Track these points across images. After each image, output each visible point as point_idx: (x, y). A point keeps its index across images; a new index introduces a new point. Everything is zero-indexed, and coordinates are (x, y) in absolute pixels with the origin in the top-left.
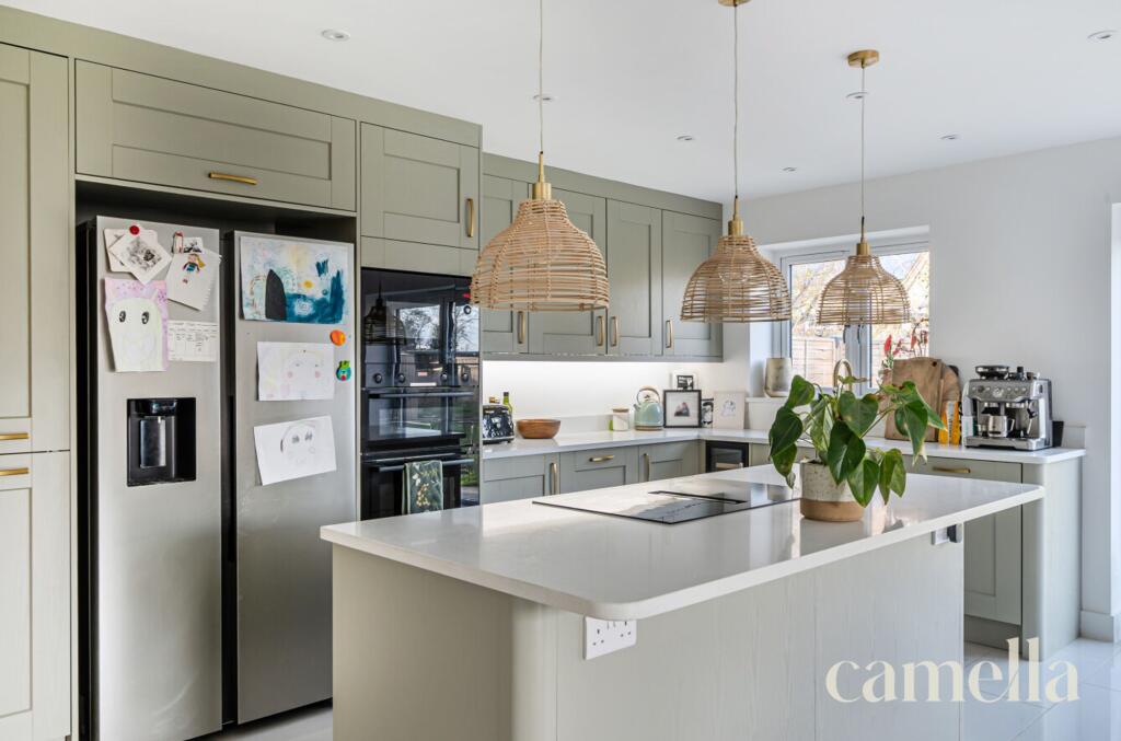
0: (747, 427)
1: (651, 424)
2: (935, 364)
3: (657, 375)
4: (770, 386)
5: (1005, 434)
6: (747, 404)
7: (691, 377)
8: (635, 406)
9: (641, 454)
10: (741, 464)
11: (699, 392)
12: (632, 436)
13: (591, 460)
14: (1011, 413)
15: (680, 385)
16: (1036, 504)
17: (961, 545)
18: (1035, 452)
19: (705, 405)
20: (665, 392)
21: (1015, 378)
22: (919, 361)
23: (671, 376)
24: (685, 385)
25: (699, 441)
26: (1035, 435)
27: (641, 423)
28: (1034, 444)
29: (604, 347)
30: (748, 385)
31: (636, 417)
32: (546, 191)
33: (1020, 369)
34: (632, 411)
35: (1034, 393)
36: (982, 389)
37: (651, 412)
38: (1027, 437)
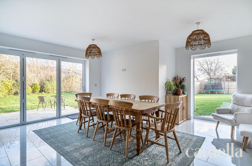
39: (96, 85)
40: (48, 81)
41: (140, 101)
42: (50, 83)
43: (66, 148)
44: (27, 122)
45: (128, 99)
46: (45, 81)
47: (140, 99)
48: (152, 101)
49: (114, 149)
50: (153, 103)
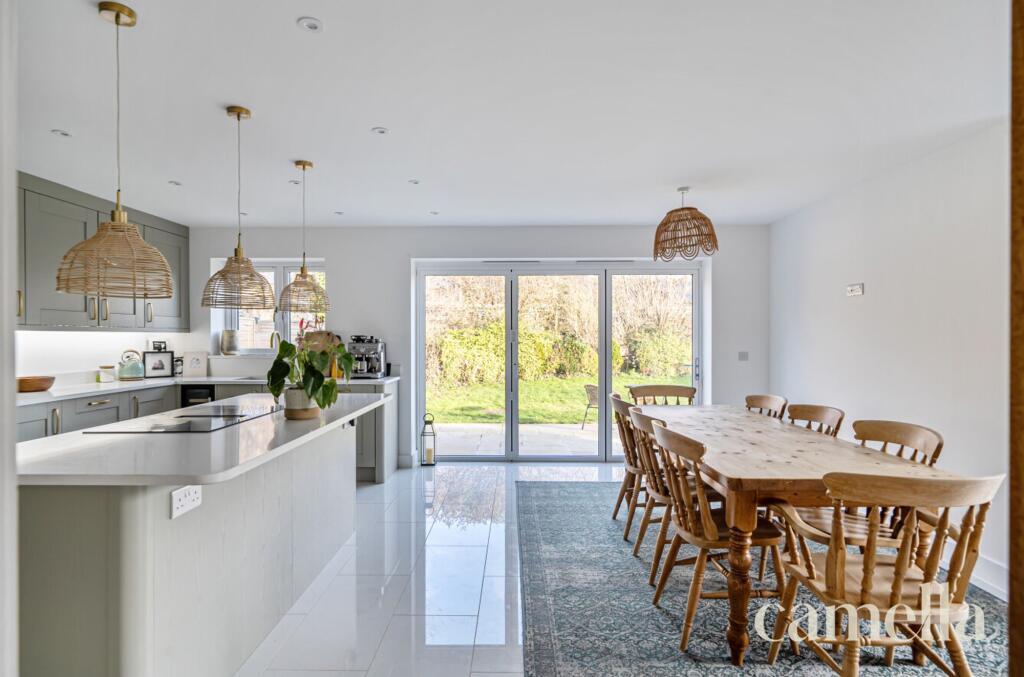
0: (209, 374)
1: (134, 376)
2: (329, 334)
3: (138, 341)
4: (225, 347)
5: (366, 371)
6: (208, 360)
7: (164, 342)
8: (120, 363)
9: (132, 396)
10: (210, 399)
11: (172, 353)
12: (118, 386)
13: (90, 404)
14: (368, 360)
15: (155, 348)
16: (381, 408)
17: (354, 427)
18: (380, 378)
19: (175, 362)
20: (144, 353)
21: (370, 341)
22: (320, 333)
23: (148, 342)
24: (159, 349)
25: (175, 386)
26: (379, 370)
27: (125, 376)
28: (379, 375)
29: (96, 320)
30: (209, 348)
31: (120, 372)
32: (124, 217)
33: (372, 337)
34: (117, 367)
35: (379, 349)
36: (354, 348)
37: (135, 368)
38: (376, 372)
39: (743, 356)
40: (648, 334)
41: (857, 446)
42: (656, 339)
43: (544, 547)
44: (520, 454)
45: (809, 426)
46: (637, 334)
47: (856, 437)
48: (905, 448)
49: (668, 606)
50: (905, 461)
